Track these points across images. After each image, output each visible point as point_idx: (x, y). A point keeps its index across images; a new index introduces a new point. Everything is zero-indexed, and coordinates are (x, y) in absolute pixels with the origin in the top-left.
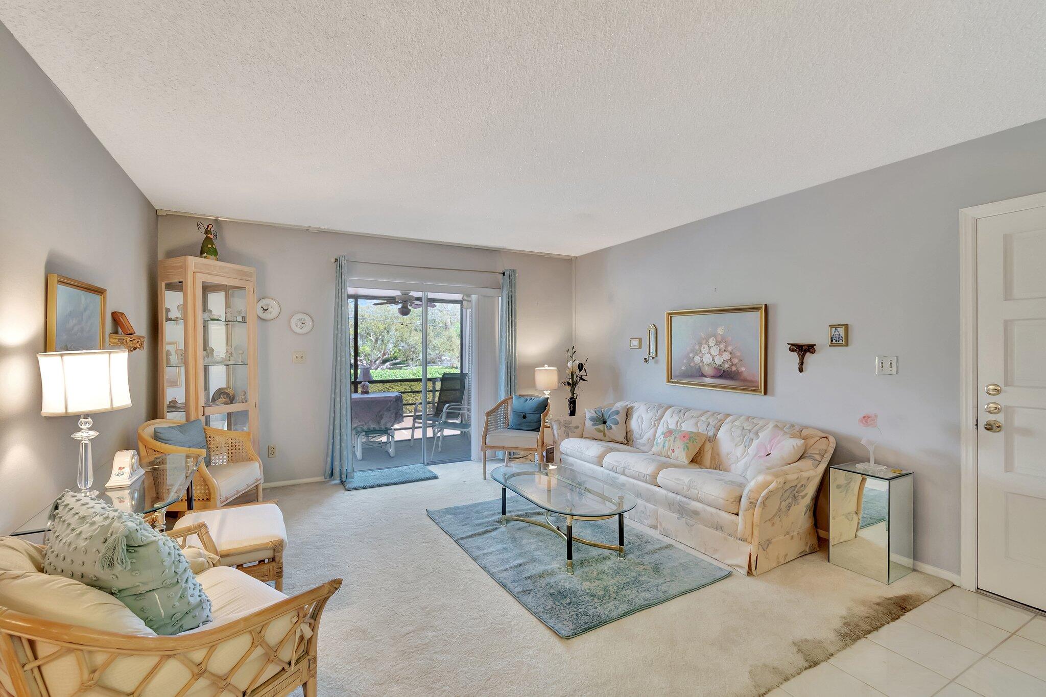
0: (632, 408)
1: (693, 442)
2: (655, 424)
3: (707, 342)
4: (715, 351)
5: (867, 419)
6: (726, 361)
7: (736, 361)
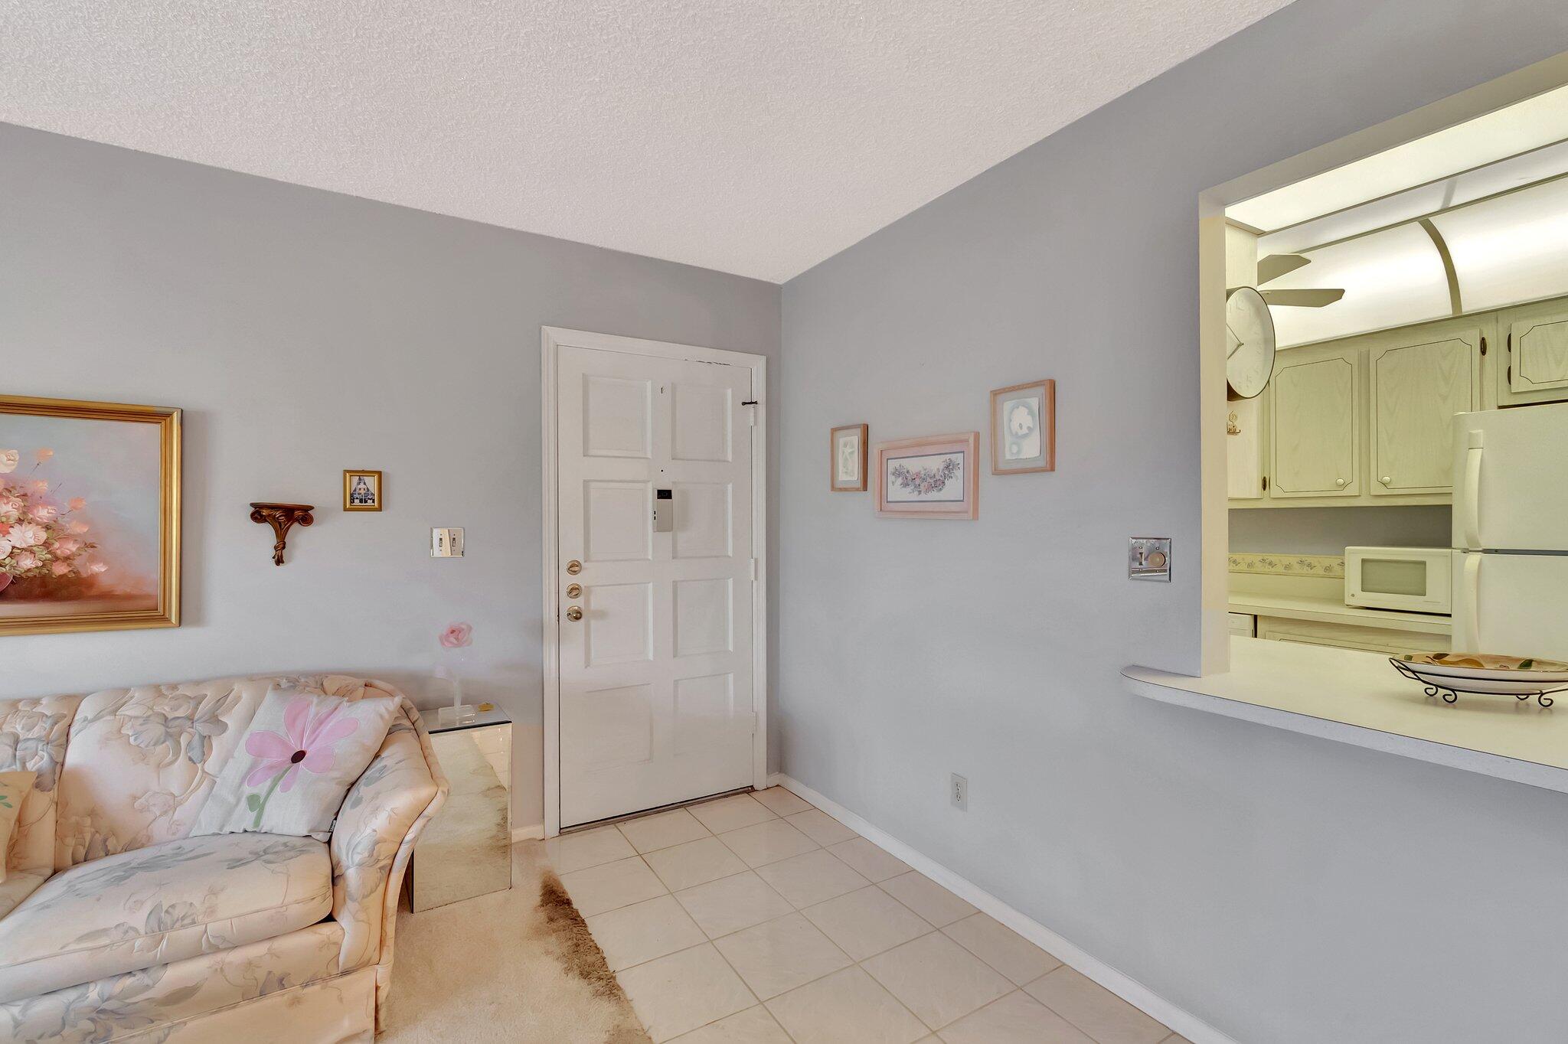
5: (456, 634)
7: (68, 548)
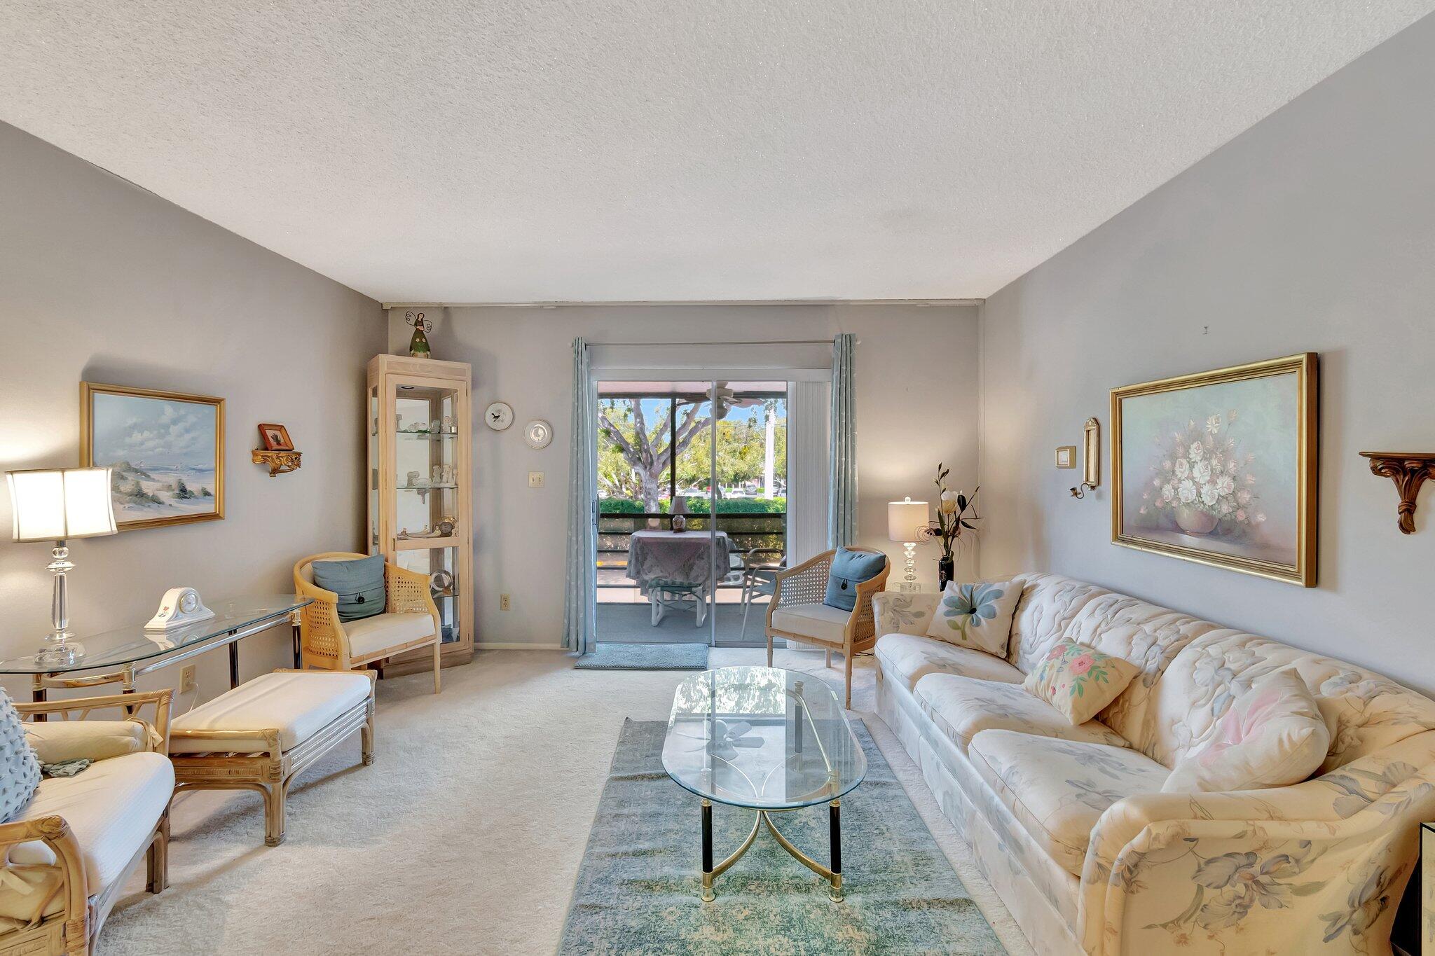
0: (1033, 587)
1: (1097, 678)
2: (1060, 625)
3: (1186, 455)
4: (1200, 473)
6: (1225, 498)
7: (1245, 497)
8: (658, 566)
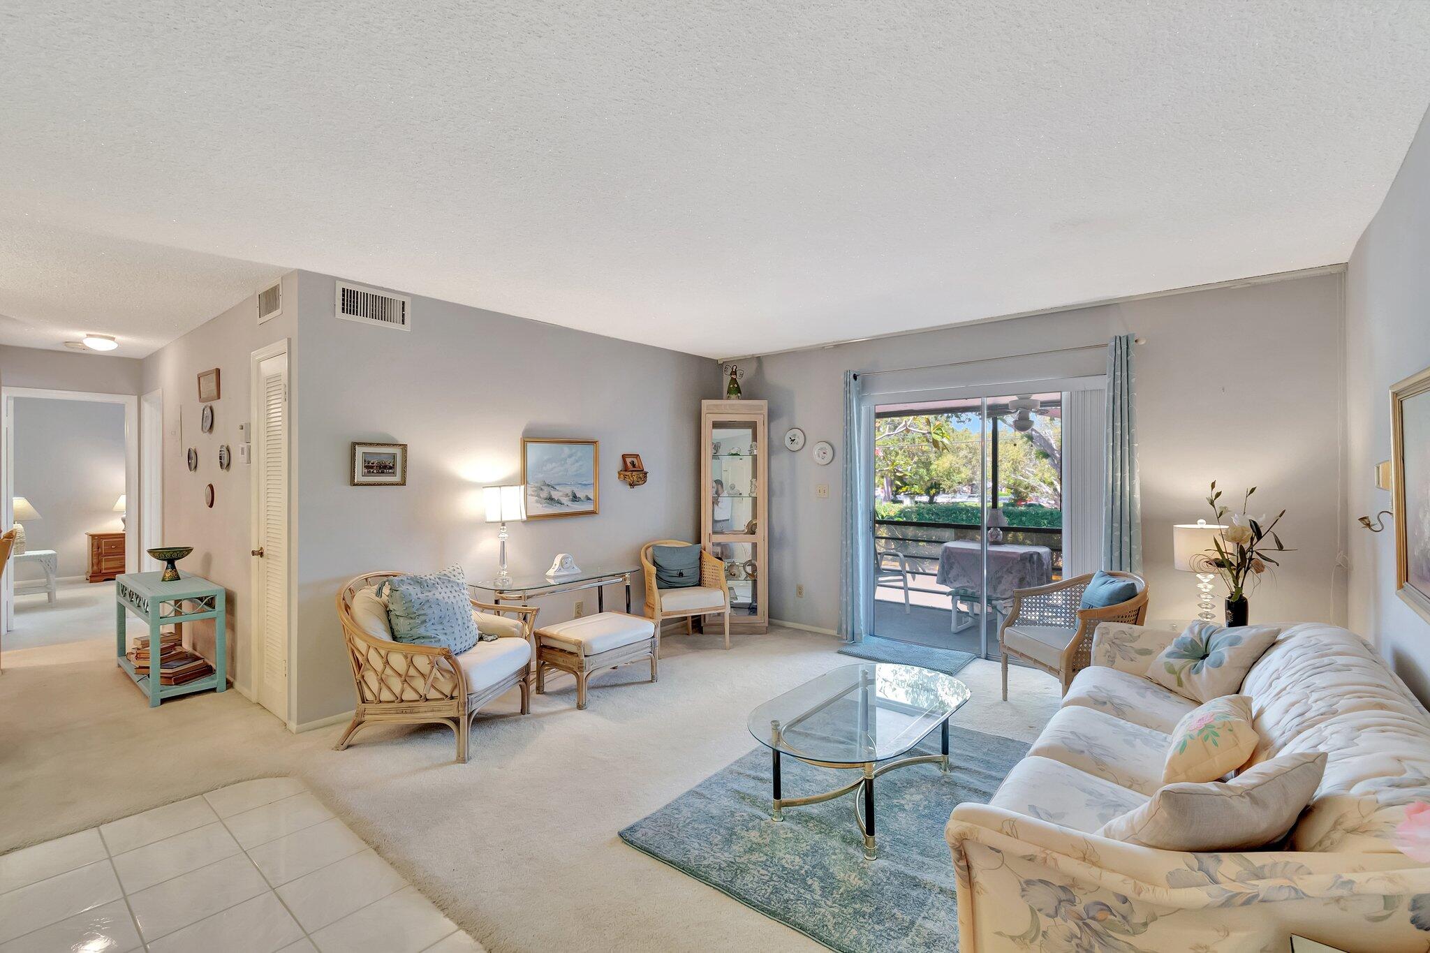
8: (964, 576)
